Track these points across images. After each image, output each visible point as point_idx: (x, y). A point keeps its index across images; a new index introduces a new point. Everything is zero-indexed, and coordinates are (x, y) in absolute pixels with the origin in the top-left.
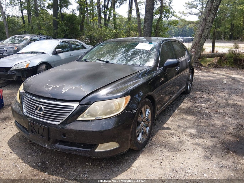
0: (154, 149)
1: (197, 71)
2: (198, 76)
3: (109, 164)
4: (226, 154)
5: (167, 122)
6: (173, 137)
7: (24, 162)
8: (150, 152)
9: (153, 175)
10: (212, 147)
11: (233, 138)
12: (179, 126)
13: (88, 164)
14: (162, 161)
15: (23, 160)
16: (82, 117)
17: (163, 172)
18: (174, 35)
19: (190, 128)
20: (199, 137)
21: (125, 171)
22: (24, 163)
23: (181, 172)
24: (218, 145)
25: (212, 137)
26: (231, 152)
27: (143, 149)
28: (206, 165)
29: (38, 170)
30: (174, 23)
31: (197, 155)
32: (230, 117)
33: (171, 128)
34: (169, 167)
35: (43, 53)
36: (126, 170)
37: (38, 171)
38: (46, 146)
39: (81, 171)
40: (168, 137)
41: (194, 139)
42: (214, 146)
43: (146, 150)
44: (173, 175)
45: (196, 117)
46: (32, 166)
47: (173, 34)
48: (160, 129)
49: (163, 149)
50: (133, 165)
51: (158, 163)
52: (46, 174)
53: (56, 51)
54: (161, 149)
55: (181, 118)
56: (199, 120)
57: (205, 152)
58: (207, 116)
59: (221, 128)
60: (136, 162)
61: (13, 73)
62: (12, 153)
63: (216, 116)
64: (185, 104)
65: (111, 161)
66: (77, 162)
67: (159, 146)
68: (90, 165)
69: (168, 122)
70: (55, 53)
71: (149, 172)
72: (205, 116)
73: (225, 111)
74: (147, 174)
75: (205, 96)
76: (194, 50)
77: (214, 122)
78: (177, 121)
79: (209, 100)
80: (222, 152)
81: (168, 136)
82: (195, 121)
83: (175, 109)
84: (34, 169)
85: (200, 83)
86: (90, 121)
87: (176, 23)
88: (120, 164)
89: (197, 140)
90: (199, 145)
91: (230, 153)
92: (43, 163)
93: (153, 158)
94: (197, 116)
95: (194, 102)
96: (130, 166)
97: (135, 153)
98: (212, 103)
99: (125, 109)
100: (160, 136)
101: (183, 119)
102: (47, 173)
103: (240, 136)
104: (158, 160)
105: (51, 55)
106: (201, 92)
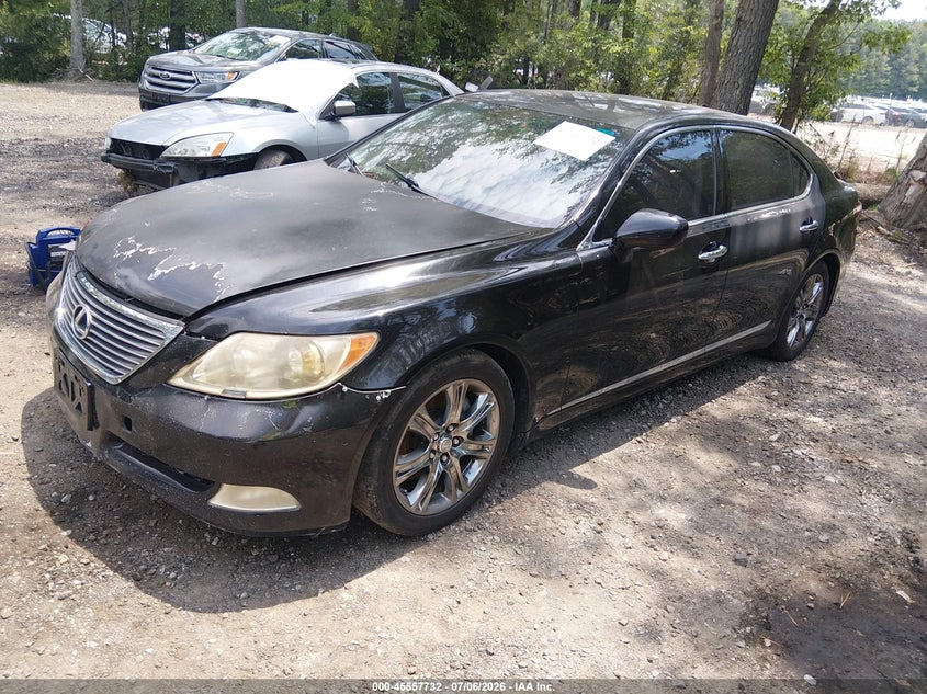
0: (471, 544)
1: (905, 271)
2: (897, 290)
3: (275, 558)
4: (742, 644)
5: (600, 458)
6: (577, 520)
7: (29, 479)
8: (449, 554)
9: (392, 638)
10: (704, 599)
11: (829, 588)
12: (634, 485)
13: (208, 540)
14: (466, 596)
15: (30, 471)
16: (185, 377)
17: (439, 639)
18: (915, 89)
19: (679, 499)
20: (687, 546)
21: (308, 597)
22: (27, 482)
23: (506, 657)
24: (735, 601)
25: (736, 561)
26: (768, 642)
27: (430, 537)
28: (621, 662)
29: (52, 514)
30: (888, 39)
31: (616, 615)
32: (890, 501)
33: (596, 485)
34: (476, 625)
35: (288, 110)
36: (316, 595)
37: (49, 520)
38: (89, 444)
39: (173, 555)
40: (559, 516)
41: (656, 550)
42: (719, 600)
43: (438, 542)
44: (465, 660)
45: (736, 465)
46: (41, 499)
47: (912, 84)
48: (550, 479)
49: (505, 556)
50: (354, 584)
51: (446, 599)
52: (65, 533)
53: (334, 109)
54: (495, 554)
55: (671, 455)
56: (739, 481)
57: (661, 611)
58: (786, 473)
59: (807, 533)
60: (373, 574)
61: (170, 167)
62: (17, 440)
63: (830, 479)
64: (737, 403)
65: (291, 549)
66: (180, 521)
67: (497, 539)
68: (214, 543)
69: (607, 458)
70: (331, 115)
71: (386, 624)
72: (776, 468)
73: (892, 466)
74: (378, 629)
75: (851, 385)
76: (919, 175)
77: (799, 505)
78: (642, 462)
79: (858, 406)
80: (728, 632)
81: (560, 511)
82: (723, 478)
83: (673, 415)
84: (41, 508)
85: (880, 325)
86: (206, 397)
87: (897, 41)
88: (313, 567)
89: (665, 555)
90: (657, 574)
91: (763, 643)
92: (79, 496)
93: (442, 577)
94: (746, 460)
95: (782, 400)
96: (341, 582)
97: (391, 543)
98: (862, 421)
99: (345, 380)
100: (533, 503)
101: (679, 459)
102: (70, 532)
103: (868, 589)
104: (452, 590)
105: (314, 122)
106: (853, 366)
